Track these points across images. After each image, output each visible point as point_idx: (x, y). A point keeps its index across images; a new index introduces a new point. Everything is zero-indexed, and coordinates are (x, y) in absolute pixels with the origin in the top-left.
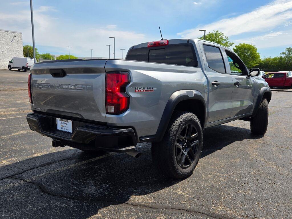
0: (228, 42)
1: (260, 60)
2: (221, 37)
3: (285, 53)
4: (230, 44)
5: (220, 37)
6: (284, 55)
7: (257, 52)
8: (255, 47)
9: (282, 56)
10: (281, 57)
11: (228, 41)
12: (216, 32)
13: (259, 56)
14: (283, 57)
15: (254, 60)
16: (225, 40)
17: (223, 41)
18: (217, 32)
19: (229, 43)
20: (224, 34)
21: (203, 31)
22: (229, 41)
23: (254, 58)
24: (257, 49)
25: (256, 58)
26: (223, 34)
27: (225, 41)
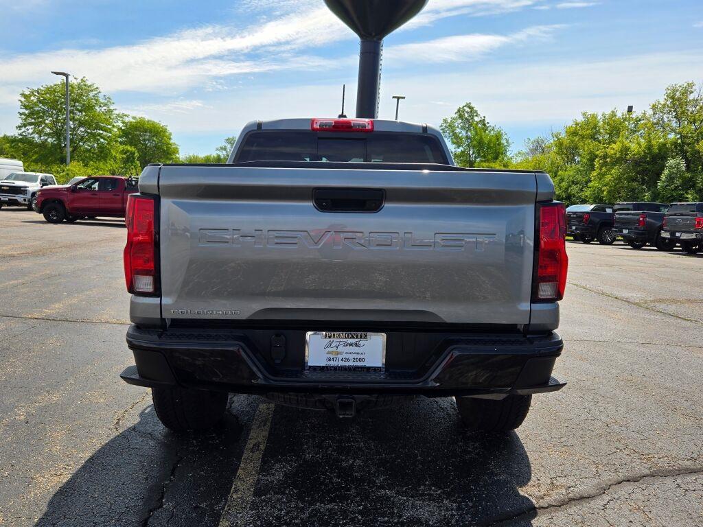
0: (112, 111)
1: (178, 158)
2: (94, 96)
3: (225, 149)
4: (118, 115)
5: (91, 94)
6: (224, 153)
7: (171, 141)
8: (168, 128)
9: (220, 153)
10: (219, 156)
11: (112, 108)
12: (79, 81)
13: (176, 151)
14: (222, 157)
15: (167, 158)
16: (105, 105)
17: (100, 106)
18: (82, 81)
19: (115, 112)
20: (101, 89)
21: (63, 74)
22: (115, 110)
23: (168, 153)
24: (170, 134)
25: (171, 155)
26: (97, 88)
27: (105, 108)
